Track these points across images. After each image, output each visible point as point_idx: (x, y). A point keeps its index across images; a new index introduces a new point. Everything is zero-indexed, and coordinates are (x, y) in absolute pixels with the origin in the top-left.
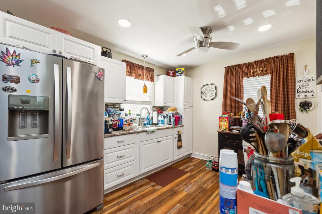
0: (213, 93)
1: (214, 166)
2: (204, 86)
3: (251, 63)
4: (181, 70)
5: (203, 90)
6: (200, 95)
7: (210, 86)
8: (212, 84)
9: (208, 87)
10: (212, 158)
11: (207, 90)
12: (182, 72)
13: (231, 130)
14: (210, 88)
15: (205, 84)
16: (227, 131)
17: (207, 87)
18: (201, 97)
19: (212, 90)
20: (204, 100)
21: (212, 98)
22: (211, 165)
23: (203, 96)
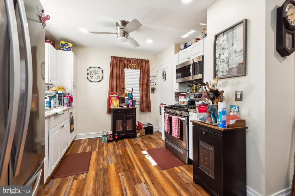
0: (99, 76)
1: (110, 138)
2: (90, 68)
3: (129, 59)
4: (68, 45)
5: (89, 71)
6: (86, 76)
7: (96, 69)
8: (99, 68)
9: (95, 70)
10: (105, 133)
11: (93, 72)
12: (69, 47)
13: (122, 106)
14: (97, 71)
15: (92, 66)
16: (119, 107)
17: (93, 69)
18: (87, 78)
19: (98, 72)
20: (91, 81)
21: (99, 80)
22: (107, 138)
23: (90, 78)
